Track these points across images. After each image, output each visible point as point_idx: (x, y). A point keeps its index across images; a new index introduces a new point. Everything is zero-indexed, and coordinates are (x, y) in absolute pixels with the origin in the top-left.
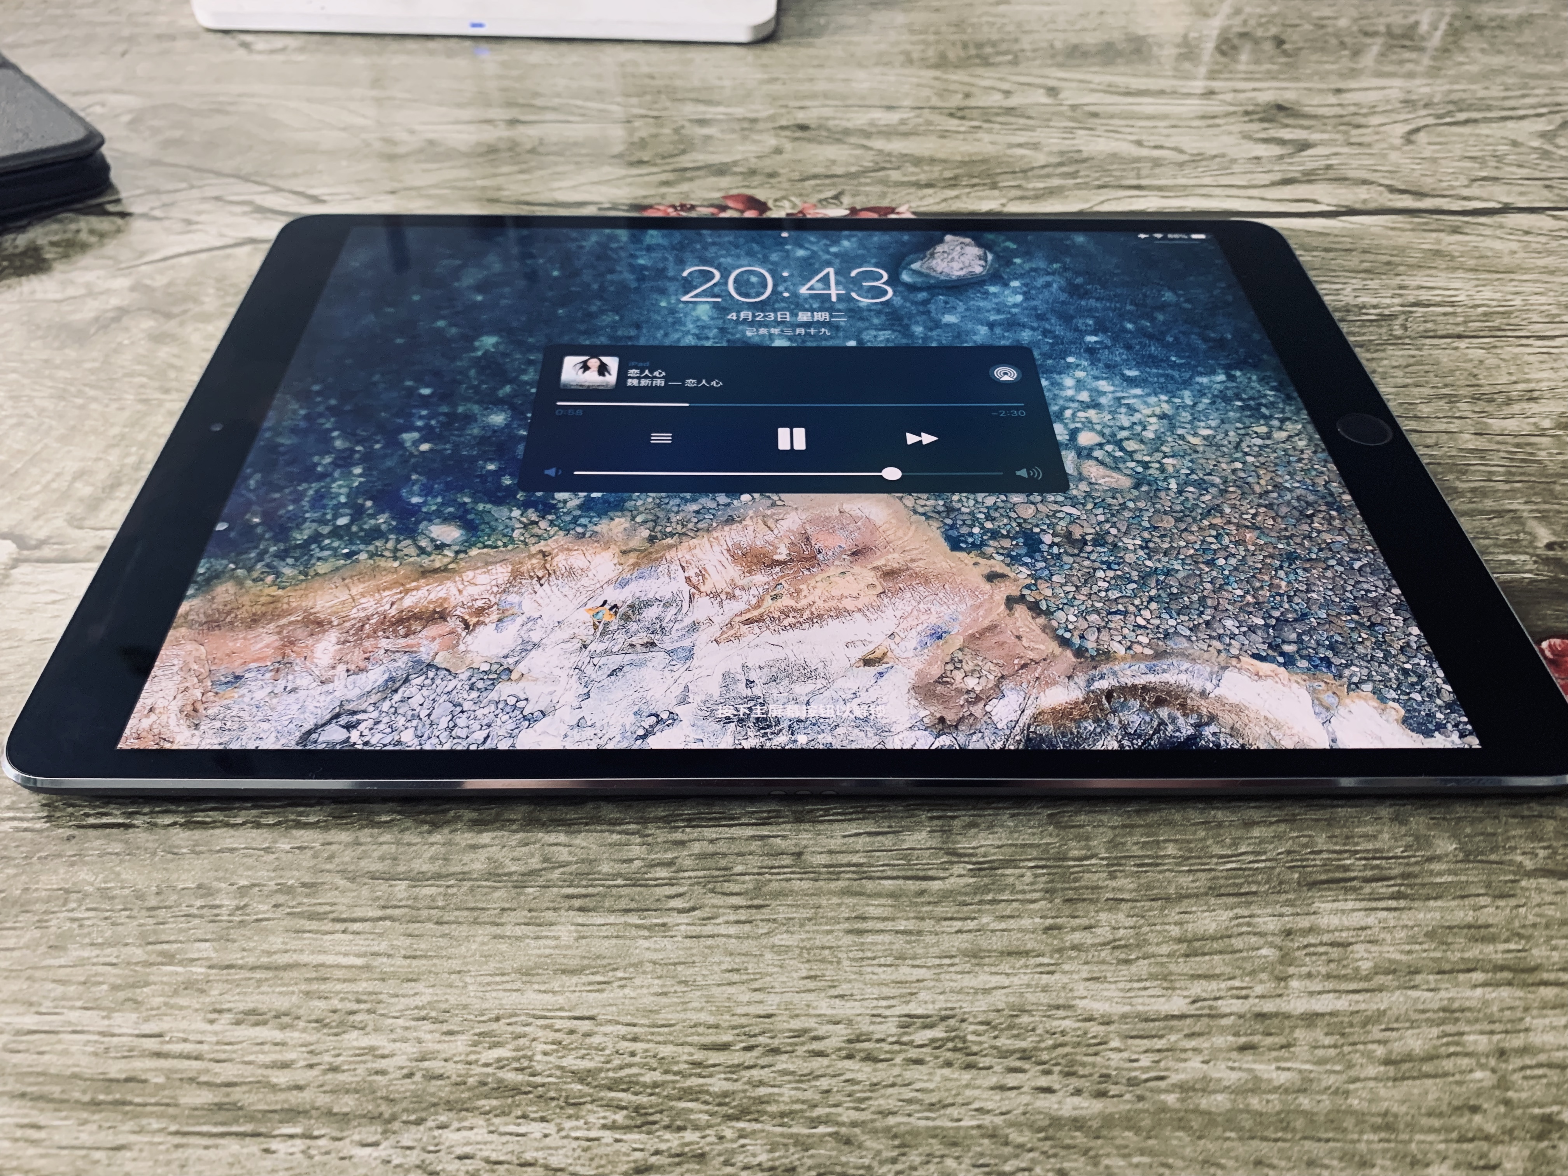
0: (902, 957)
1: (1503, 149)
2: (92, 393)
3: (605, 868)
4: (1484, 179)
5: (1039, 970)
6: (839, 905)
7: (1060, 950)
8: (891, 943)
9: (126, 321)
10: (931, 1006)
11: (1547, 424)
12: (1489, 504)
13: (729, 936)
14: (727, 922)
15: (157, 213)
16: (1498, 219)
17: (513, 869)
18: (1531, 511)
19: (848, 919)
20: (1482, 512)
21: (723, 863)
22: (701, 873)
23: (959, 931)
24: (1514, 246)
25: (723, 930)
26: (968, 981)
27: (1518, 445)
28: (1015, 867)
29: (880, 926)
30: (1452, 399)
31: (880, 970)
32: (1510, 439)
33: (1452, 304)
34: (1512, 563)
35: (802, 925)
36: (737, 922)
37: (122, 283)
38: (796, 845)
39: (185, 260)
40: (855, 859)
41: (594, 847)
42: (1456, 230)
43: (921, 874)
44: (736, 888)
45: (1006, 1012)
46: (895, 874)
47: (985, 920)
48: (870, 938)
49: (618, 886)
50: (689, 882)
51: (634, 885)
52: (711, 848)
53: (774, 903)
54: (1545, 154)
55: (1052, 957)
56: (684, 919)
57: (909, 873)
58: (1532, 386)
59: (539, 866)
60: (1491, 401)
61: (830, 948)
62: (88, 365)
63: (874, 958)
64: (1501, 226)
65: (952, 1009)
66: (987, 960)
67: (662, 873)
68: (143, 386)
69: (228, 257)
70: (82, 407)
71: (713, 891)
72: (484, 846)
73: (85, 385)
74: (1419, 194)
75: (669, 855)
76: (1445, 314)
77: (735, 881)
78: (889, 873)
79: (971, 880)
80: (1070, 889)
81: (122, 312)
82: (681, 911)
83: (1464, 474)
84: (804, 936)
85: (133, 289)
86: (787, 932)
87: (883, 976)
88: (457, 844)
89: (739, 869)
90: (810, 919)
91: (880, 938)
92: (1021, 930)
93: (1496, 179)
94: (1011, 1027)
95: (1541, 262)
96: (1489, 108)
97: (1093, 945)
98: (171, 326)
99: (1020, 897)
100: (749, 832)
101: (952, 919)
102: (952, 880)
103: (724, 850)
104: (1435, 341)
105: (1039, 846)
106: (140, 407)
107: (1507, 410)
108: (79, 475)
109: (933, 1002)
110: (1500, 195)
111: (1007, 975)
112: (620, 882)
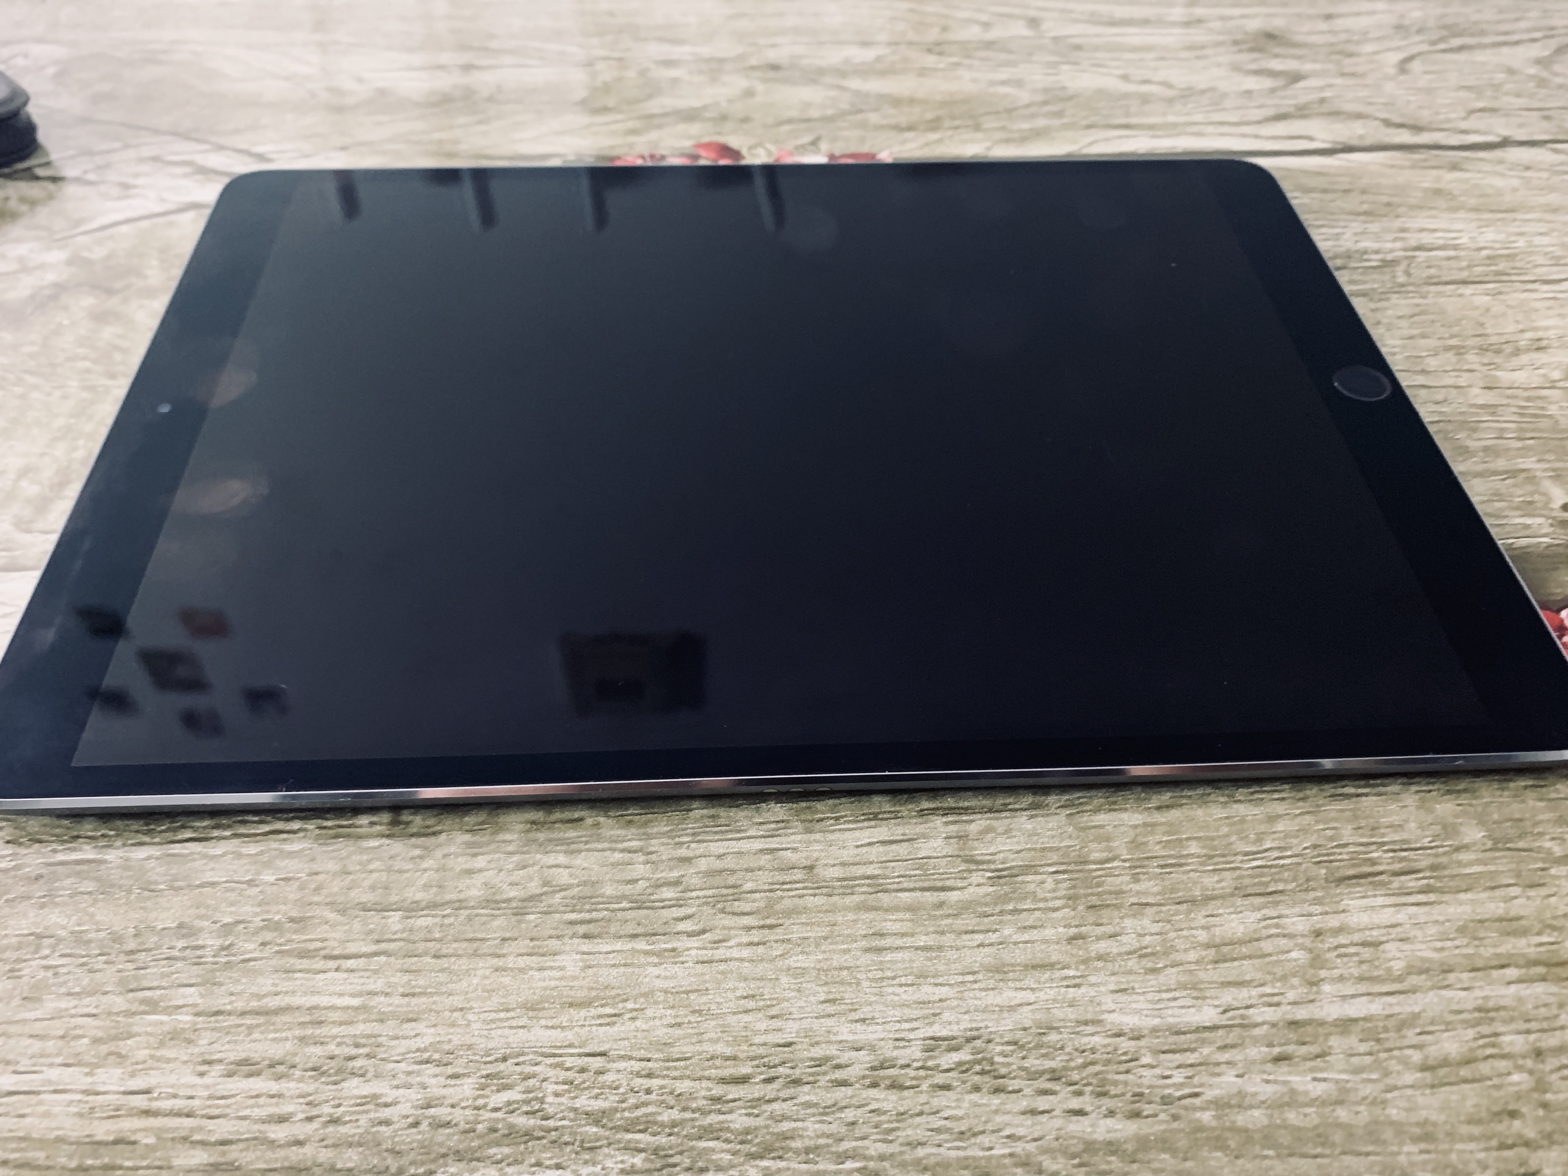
0: (922, 976)
1: (1501, 76)
2: (31, 380)
3: (609, 890)
4: (1481, 110)
5: (1065, 983)
6: (855, 921)
7: (1085, 961)
8: (911, 961)
9: (63, 299)
10: (955, 1027)
11: (1556, 375)
12: (1501, 464)
13: (742, 960)
14: (739, 945)
15: (91, 177)
16: (1498, 154)
17: (512, 894)
18: (1545, 470)
19: (865, 936)
20: (1495, 473)
21: (731, 880)
22: (710, 892)
23: (981, 945)
24: (1516, 182)
25: (735, 953)
26: (992, 999)
27: (1528, 399)
28: (1036, 873)
29: (899, 942)
30: (1460, 351)
31: (901, 990)
32: (1519, 392)
33: (1455, 247)
34: (1528, 527)
35: (817, 945)
36: (751, 944)
37: (57, 256)
38: (806, 858)
39: (124, 229)
40: (870, 870)
41: (596, 867)
42: (1455, 167)
43: (939, 884)
44: (746, 907)
45: (1034, 1030)
46: (912, 885)
47: (1007, 932)
48: (889, 957)
49: (624, 910)
50: (698, 902)
51: (639, 908)
52: (718, 865)
53: (788, 922)
54: (1542, 83)
55: (1077, 969)
56: (694, 942)
57: (927, 884)
58: (1540, 334)
59: (538, 891)
60: (1498, 352)
61: (848, 968)
62: (27, 349)
63: (894, 978)
64: (1501, 162)
65: (977, 1029)
66: (1011, 975)
67: (668, 893)
68: (88, 371)
69: (171, 224)
70: (22, 397)
71: (723, 911)
72: (480, 871)
73: (26, 372)
74: (1417, 128)
75: (676, 874)
76: (1449, 258)
77: (747, 901)
78: (905, 885)
79: (991, 889)
80: (1093, 894)
81: (59, 289)
82: (690, 934)
83: (1475, 430)
84: (820, 957)
85: (70, 262)
86: (802, 953)
87: (904, 997)
88: (452, 869)
89: (749, 886)
90: (826, 938)
91: (899, 955)
92: (1045, 941)
93: (1493, 110)
94: (1039, 1046)
95: (1542, 200)
96: (1483, 33)
97: (1119, 954)
98: (113, 303)
99: (1041, 905)
100: (758, 845)
101: (973, 932)
102: (971, 890)
103: (732, 866)
104: (1440, 288)
105: (1058, 849)
106: (85, 395)
107: (1515, 362)
108: (25, 472)
109: (958, 1023)
110: (1499, 128)
111: (1032, 990)
112: (625, 904)
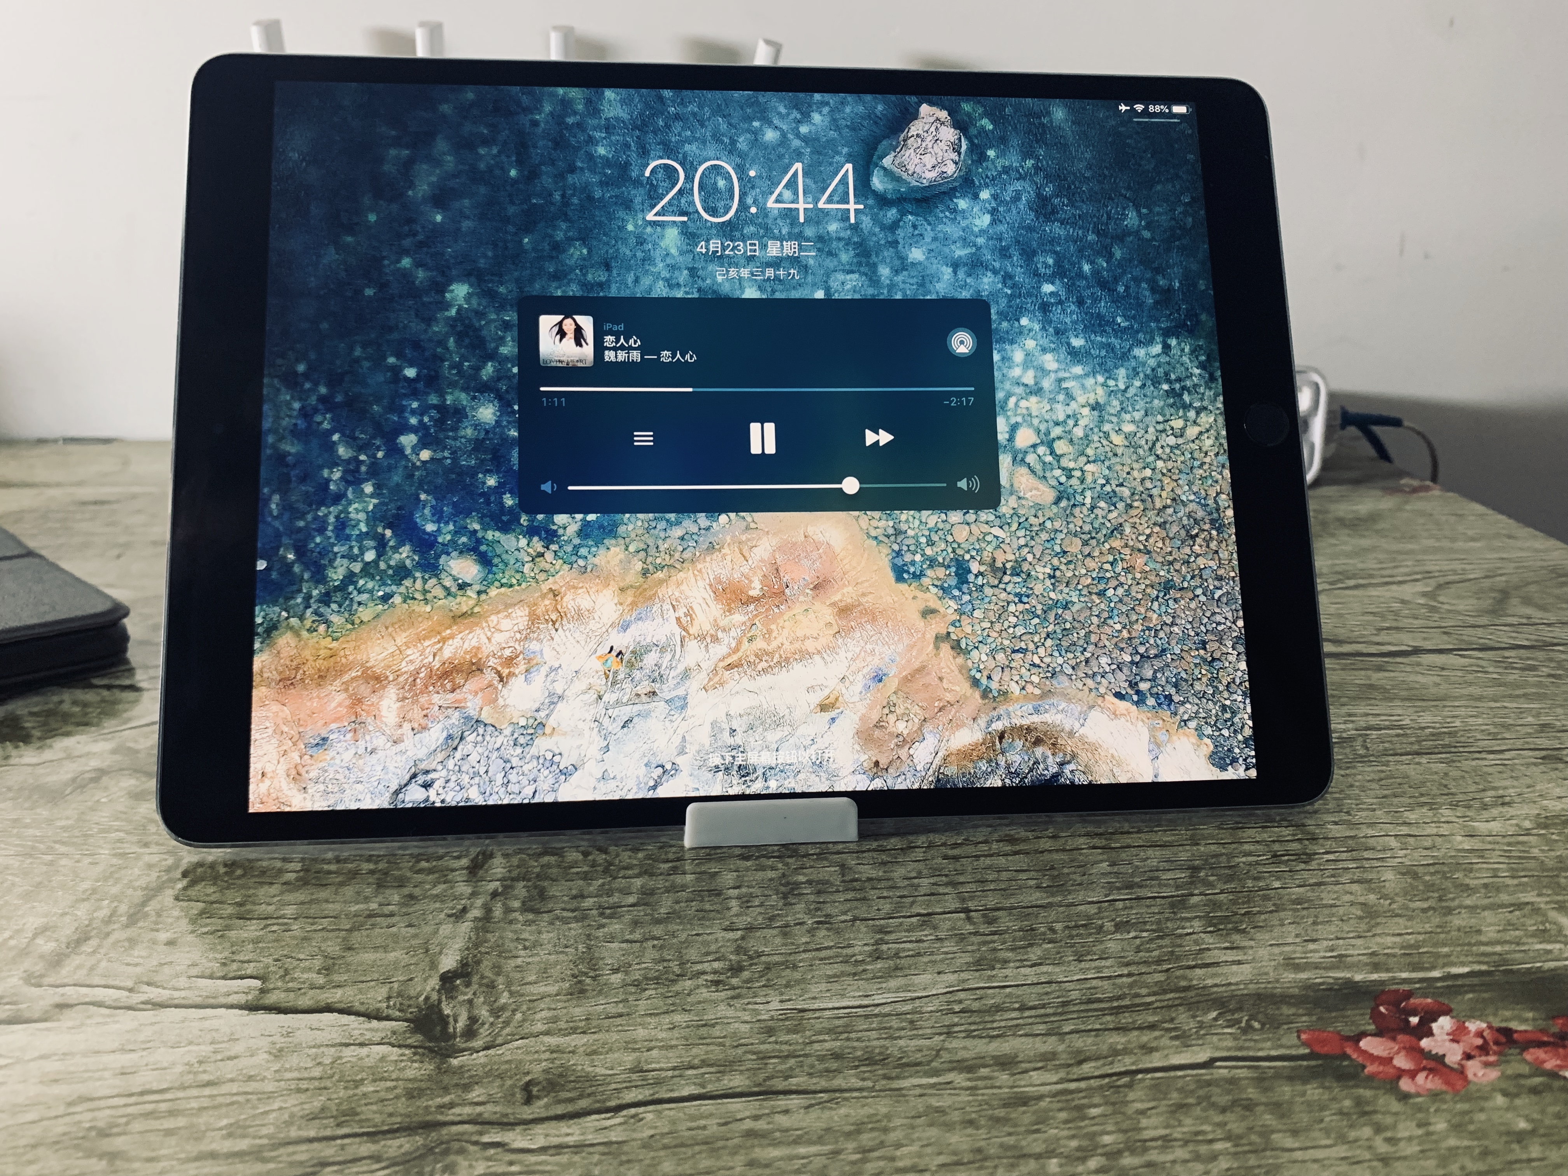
1: (1396, 606)
2: (63, 849)
4: (1388, 629)
9: (105, 780)
11: (1527, 824)
12: (1504, 898)
16: (1413, 659)
18: (1547, 903)
20: (1502, 906)
24: (1437, 679)
27: (1509, 844)
32: (1499, 839)
33: (1401, 727)
34: (1549, 952)
37: (103, 747)
42: (1380, 669)
54: (1433, 609)
58: (1501, 792)
60: (1469, 807)
62: (61, 823)
64: (1419, 664)
68: (120, 841)
70: (51, 863)
73: (55, 842)
76: (1398, 735)
81: (101, 773)
83: (1471, 871)
85: (114, 752)
93: (1397, 628)
95: (1465, 692)
96: (1371, 576)
104: (1397, 758)
106: (115, 861)
107: (1486, 815)
108: (42, 931)
110: (1408, 641)
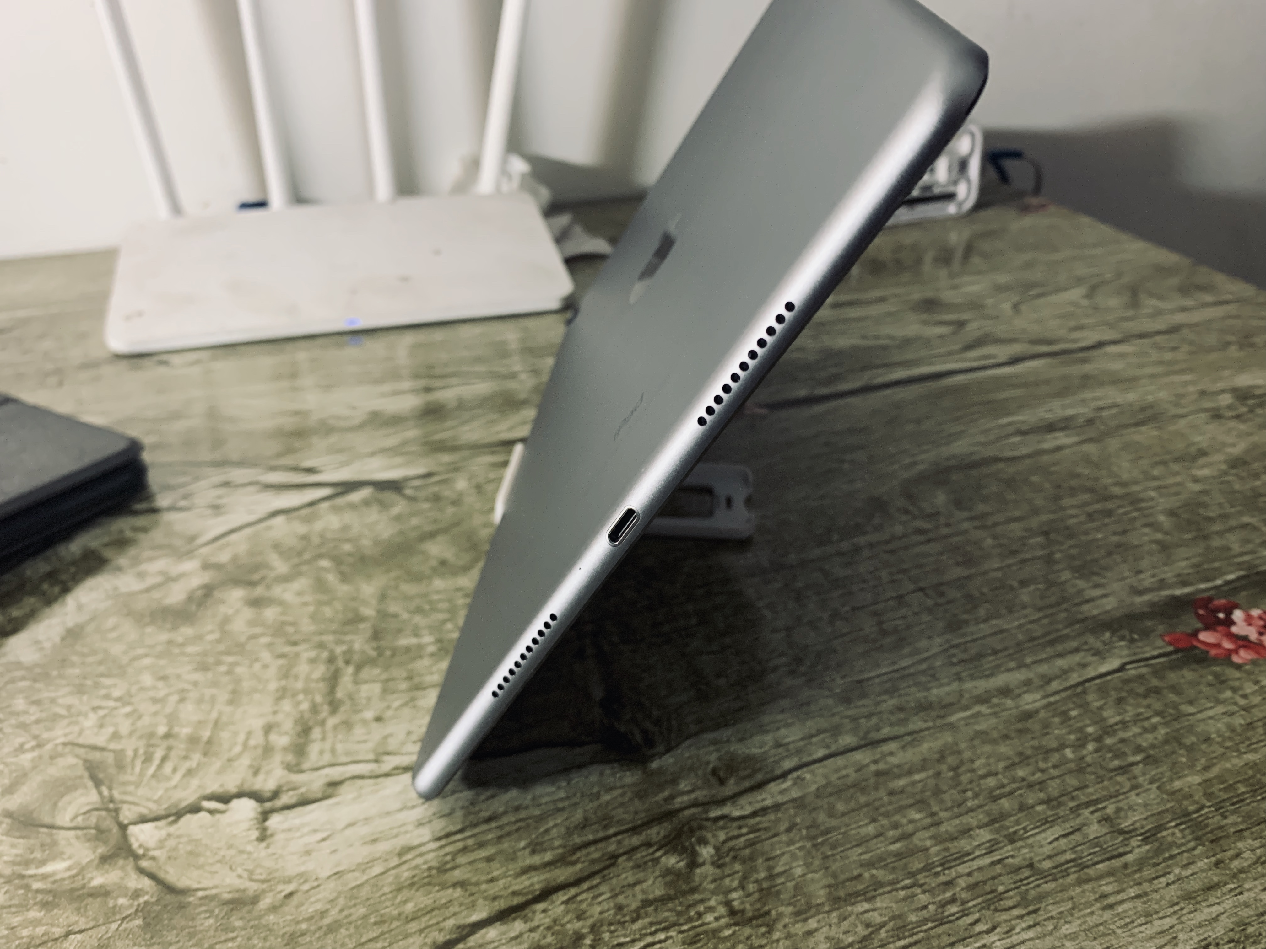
0: (1148, 915)
1: (1071, 308)
3: (913, 918)
4: (1075, 328)
5: (1233, 894)
6: (1083, 892)
7: (1234, 876)
8: (1135, 908)
9: (217, 594)
10: (1192, 942)
11: (1223, 467)
12: (1233, 522)
13: (1031, 939)
14: (1023, 930)
15: (183, 503)
17: (850, 940)
18: (1258, 521)
19: (1096, 900)
20: (1234, 528)
21: (988, 888)
22: (980, 900)
23: (1168, 884)
24: (1122, 365)
25: (1025, 936)
26: (1199, 917)
27: (1220, 483)
28: (1166, 829)
29: (1119, 897)
30: (1164, 463)
31: (1142, 928)
32: (1212, 481)
33: (1118, 406)
35: (1072, 915)
36: (1030, 927)
37: (190, 565)
38: (1024, 859)
39: (234, 537)
40: (1069, 856)
41: (894, 905)
42: (1084, 361)
43: (1115, 853)
44: (1010, 903)
45: (1237, 929)
46: (1099, 858)
47: (1177, 871)
48: (1120, 909)
49: (932, 928)
50: (977, 909)
51: (941, 924)
52: (971, 880)
53: (1043, 905)
54: (1096, 308)
55: (1234, 883)
56: (993, 937)
57: (1108, 855)
58: (1199, 446)
59: (866, 932)
60: (1185, 460)
61: (1101, 924)
62: (210, 637)
63: (1133, 922)
64: (1107, 355)
65: (1206, 939)
66: (1199, 899)
67: (954, 909)
69: (269, 528)
70: (229, 673)
71: (996, 910)
72: (816, 930)
73: (220, 654)
74: (1050, 342)
75: (948, 894)
76: (1119, 412)
77: (1006, 898)
78: (1096, 859)
79: (1147, 847)
80: (1207, 833)
81: (208, 589)
82: (988, 932)
83: (1206, 507)
84: (1079, 922)
85: (204, 568)
86: (1066, 922)
87: (1148, 932)
88: (796, 935)
89: (1001, 889)
90: (1073, 908)
91: (1126, 906)
92: (1203, 871)
93: (1081, 327)
94: (1247, 937)
97: (1250, 866)
98: (259, 591)
99: (1184, 848)
100: (987, 860)
101: (1157, 877)
102: (1137, 851)
103: (981, 878)
105: (1167, 810)
108: (268, 729)
109: (1191, 939)
111: (1218, 904)
112: (930, 925)
